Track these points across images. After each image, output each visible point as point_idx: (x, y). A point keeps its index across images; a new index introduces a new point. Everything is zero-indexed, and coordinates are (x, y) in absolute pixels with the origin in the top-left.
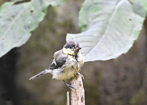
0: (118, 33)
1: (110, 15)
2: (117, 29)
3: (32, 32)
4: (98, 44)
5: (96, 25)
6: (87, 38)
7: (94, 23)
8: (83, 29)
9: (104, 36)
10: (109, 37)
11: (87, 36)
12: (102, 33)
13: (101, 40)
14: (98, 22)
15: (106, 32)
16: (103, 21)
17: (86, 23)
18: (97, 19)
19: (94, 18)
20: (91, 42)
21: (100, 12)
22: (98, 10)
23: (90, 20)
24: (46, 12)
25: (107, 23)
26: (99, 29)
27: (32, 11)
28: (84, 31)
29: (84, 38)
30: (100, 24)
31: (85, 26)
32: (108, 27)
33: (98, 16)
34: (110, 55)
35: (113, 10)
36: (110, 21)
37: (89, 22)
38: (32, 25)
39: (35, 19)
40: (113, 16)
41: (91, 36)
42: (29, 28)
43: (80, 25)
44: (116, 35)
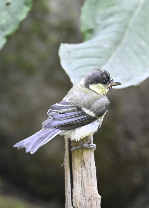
0: (143, 43)
1: (131, 13)
2: (141, 36)
3: (8, 38)
4: (111, 60)
5: (108, 30)
6: (93, 50)
7: (105, 27)
8: (88, 36)
9: (120, 48)
10: (128, 49)
11: (93, 47)
12: (117, 43)
13: (114, 55)
14: (111, 24)
15: (124, 41)
16: (120, 23)
17: (91, 26)
18: (111, 20)
19: (105, 18)
20: (99, 57)
21: (116, 8)
22: (113, 5)
23: (99, 22)
24: (31, 5)
25: (126, 27)
26: (113, 36)
27: (8, 4)
28: (89, 39)
29: (88, 50)
30: (115, 28)
31: (91, 31)
32: (127, 33)
33: (111, 15)
34: (129, 80)
35: (136, 6)
36: (131, 23)
37: (96, 25)
38: (8, 26)
39: (13, 16)
40: (136, 14)
41: (100, 47)
42: (3, 30)
43: (83, 29)
44: (140, 46)
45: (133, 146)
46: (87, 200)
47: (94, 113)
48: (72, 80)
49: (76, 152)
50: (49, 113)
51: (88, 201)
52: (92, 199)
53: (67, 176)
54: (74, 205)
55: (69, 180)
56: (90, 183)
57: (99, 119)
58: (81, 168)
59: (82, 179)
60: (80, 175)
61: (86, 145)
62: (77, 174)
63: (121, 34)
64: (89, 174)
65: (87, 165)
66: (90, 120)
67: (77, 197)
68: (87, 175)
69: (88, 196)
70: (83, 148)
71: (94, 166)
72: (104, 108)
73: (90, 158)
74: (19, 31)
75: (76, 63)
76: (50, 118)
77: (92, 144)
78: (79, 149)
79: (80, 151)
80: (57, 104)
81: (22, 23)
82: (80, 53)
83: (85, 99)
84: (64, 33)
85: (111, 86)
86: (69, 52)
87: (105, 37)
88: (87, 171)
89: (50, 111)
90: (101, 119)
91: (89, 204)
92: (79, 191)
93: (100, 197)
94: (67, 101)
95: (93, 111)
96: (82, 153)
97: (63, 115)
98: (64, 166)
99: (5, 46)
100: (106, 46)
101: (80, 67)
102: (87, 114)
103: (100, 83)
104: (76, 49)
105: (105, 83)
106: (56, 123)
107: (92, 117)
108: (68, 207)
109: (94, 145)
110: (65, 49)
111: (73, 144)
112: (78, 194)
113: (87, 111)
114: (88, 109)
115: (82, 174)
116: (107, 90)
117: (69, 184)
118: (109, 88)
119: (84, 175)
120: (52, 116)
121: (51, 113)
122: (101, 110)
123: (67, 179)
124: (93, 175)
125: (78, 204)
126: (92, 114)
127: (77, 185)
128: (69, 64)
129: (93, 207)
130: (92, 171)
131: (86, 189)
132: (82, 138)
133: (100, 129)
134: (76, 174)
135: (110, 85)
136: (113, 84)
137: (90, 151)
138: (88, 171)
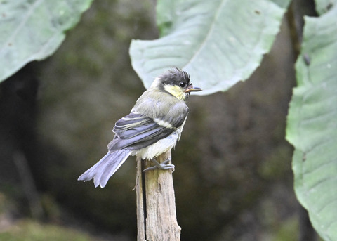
0: (232, 39)
2: (230, 30)
3: (68, 33)
5: (189, 23)
6: (171, 48)
7: (186, 19)
8: (165, 30)
9: (204, 45)
10: (214, 46)
11: (171, 45)
12: (201, 39)
13: (198, 53)
14: (194, 16)
15: (209, 37)
16: (204, 14)
17: (169, 18)
18: (193, 11)
19: (186, 9)
23: (178, 13)
25: (212, 19)
26: (196, 31)
28: (167, 34)
30: (198, 20)
31: (169, 25)
32: (213, 27)
33: (193, 5)
34: (215, 85)
36: (217, 16)
37: (175, 17)
38: (67, 18)
39: (73, 7)
41: (179, 45)
42: (61, 23)
43: (159, 22)
44: (229, 43)
45: (219, 166)
46: (164, 232)
47: (170, 123)
48: (146, 85)
49: (150, 173)
50: (115, 131)
51: (166, 233)
52: (170, 231)
53: (139, 203)
54: (148, 238)
55: (142, 207)
56: (167, 211)
57: (178, 130)
58: (156, 193)
59: (158, 207)
60: (156, 202)
61: (162, 165)
62: (152, 200)
63: (205, 29)
64: (167, 200)
65: (164, 189)
66: (167, 133)
67: (152, 229)
68: (164, 202)
69: (165, 227)
70: (159, 169)
71: (172, 191)
72: (182, 115)
73: (167, 181)
74: (81, 24)
75: (151, 64)
76: (117, 137)
77: (170, 164)
78: (154, 170)
79: (155, 172)
80: (123, 118)
81: (84, 15)
82: (155, 52)
83: (158, 106)
84: (136, 28)
85: (189, 92)
86: (142, 51)
87: (186, 31)
88: (163, 197)
89: (116, 128)
90: (180, 130)
91: (166, 236)
92: (154, 221)
93: (180, 228)
94: (135, 113)
95: (167, 121)
96: (158, 174)
97: (132, 131)
98: (135, 190)
99: (64, 43)
100: (187, 42)
101: (155, 69)
102: (161, 126)
103: (177, 84)
104: (151, 47)
105: (182, 86)
106: (125, 142)
107: (169, 129)
108: (140, 240)
109: (173, 166)
110: (137, 47)
111: (146, 164)
112: (153, 225)
113: (161, 123)
114: (161, 120)
115: (157, 200)
116: (185, 95)
117: (142, 212)
118: (187, 92)
119: (160, 201)
120: (119, 134)
121: (118, 131)
122: (178, 118)
123: (139, 206)
124: (171, 202)
125: (152, 237)
126: (167, 125)
127: (151, 213)
128: (143, 65)
129: (171, 240)
130: (170, 196)
131: (162, 218)
132: (157, 155)
133: (179, 143)
134: (150, 200)
135: (188, 90)
136: (192, 89)
137: (167, 173)
138: (165, 197)
